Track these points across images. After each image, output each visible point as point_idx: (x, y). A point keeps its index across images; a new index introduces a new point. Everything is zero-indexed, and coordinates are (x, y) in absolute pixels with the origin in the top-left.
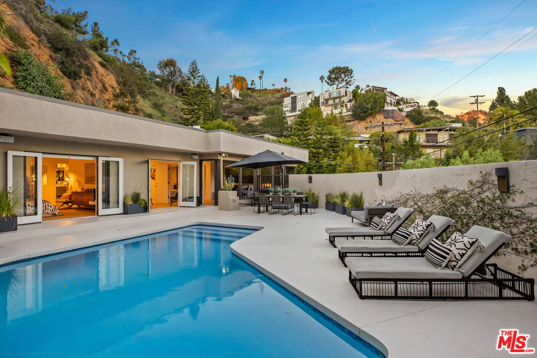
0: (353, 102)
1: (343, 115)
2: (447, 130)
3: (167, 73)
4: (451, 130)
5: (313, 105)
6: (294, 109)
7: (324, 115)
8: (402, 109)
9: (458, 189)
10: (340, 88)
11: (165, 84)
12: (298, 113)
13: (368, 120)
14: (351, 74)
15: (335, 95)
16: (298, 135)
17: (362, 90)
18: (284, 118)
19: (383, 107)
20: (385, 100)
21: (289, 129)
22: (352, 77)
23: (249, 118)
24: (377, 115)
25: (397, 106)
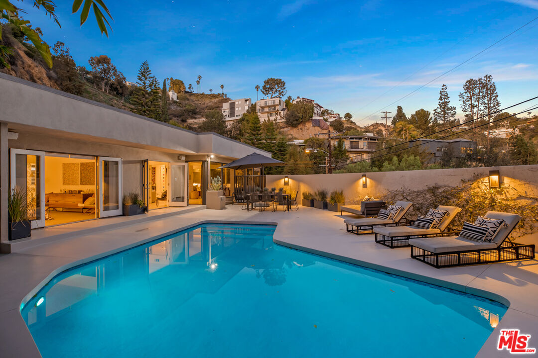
0: (286, 110)
1: (277, 122)
2: (366, 139)
4: (368, 139)
5: (250, 111)
6: (232, 114)
7: (262, 120)
8: (327, 119)
10: (274, 97)
11: (98, 81)
12: (235, 118)
13: (300, 126)
14: (283, 86)
15: (270, 103)
17: (294, 100)
18: (224, 122)
19: (312, 117)
21: (229, 132)
22: (284, 88)
23: (188, 120)
24: (307, 123)
25: (322, 116)
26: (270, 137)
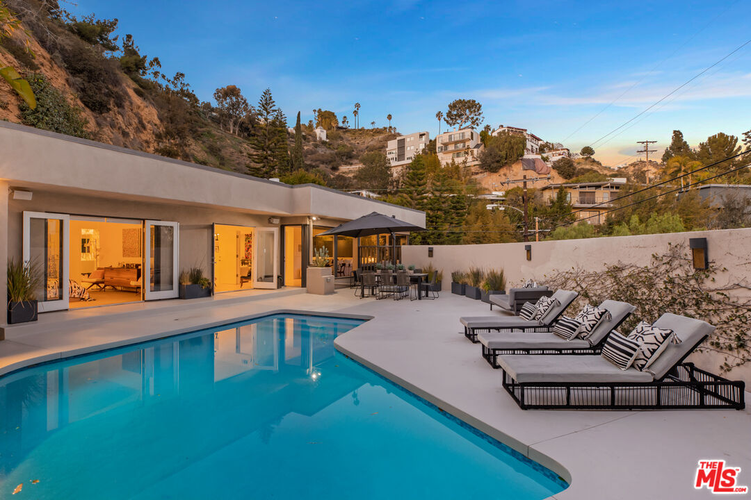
0: (482, 147)
1: (467, 165)
2: (608, 187)
3: (227, 106)
4: (612, 187)
5: (427, 151)
6: (401, 156)
7: (443, 163)
8: (547, 157)
9: (638, 265)
10: (464, 128)
11: (224, 120)
12: (407, 162)
13: (502, 171)
14: (478, 110)
15: (457, 138)
16: (411, 192)
17: (494, 131)
18: (389, 168)
19: (522, 155)
20: (524, 145)
21: (395, 183)
22: (480, 114)
23: (340, 168)
24: (513, 166)
25: (540, 154)
26: (438, 188)
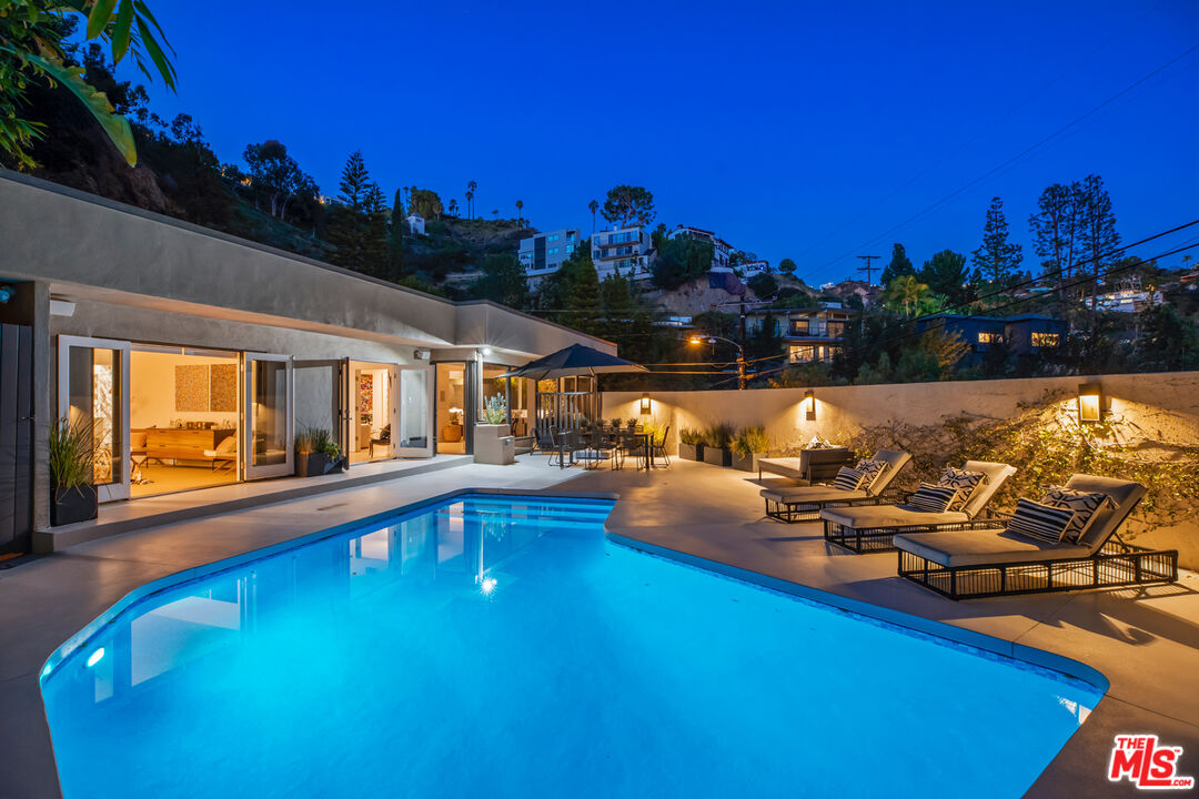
0: (655, 253)
1: (635, 278)
3: (266, 172)
4: (830, 315)
5: (578, 256)
6: (540, 262)
7: (602, 275)
8: (741, 272)
10: (629, 227)
11: (263, 196)
12: (547, 270)
13: (682, 289)
14: (649, 202)
15: (620, 238)
16: (579, 316)
17: (670, 233)
18: (523, 279)
19: (709, 268)
20: (712, 253)
21: (532, 302)
22: (651, 207)
23: (447, 276)
24: (698, 282)
25: (731, 266)
26: (616, 311)
